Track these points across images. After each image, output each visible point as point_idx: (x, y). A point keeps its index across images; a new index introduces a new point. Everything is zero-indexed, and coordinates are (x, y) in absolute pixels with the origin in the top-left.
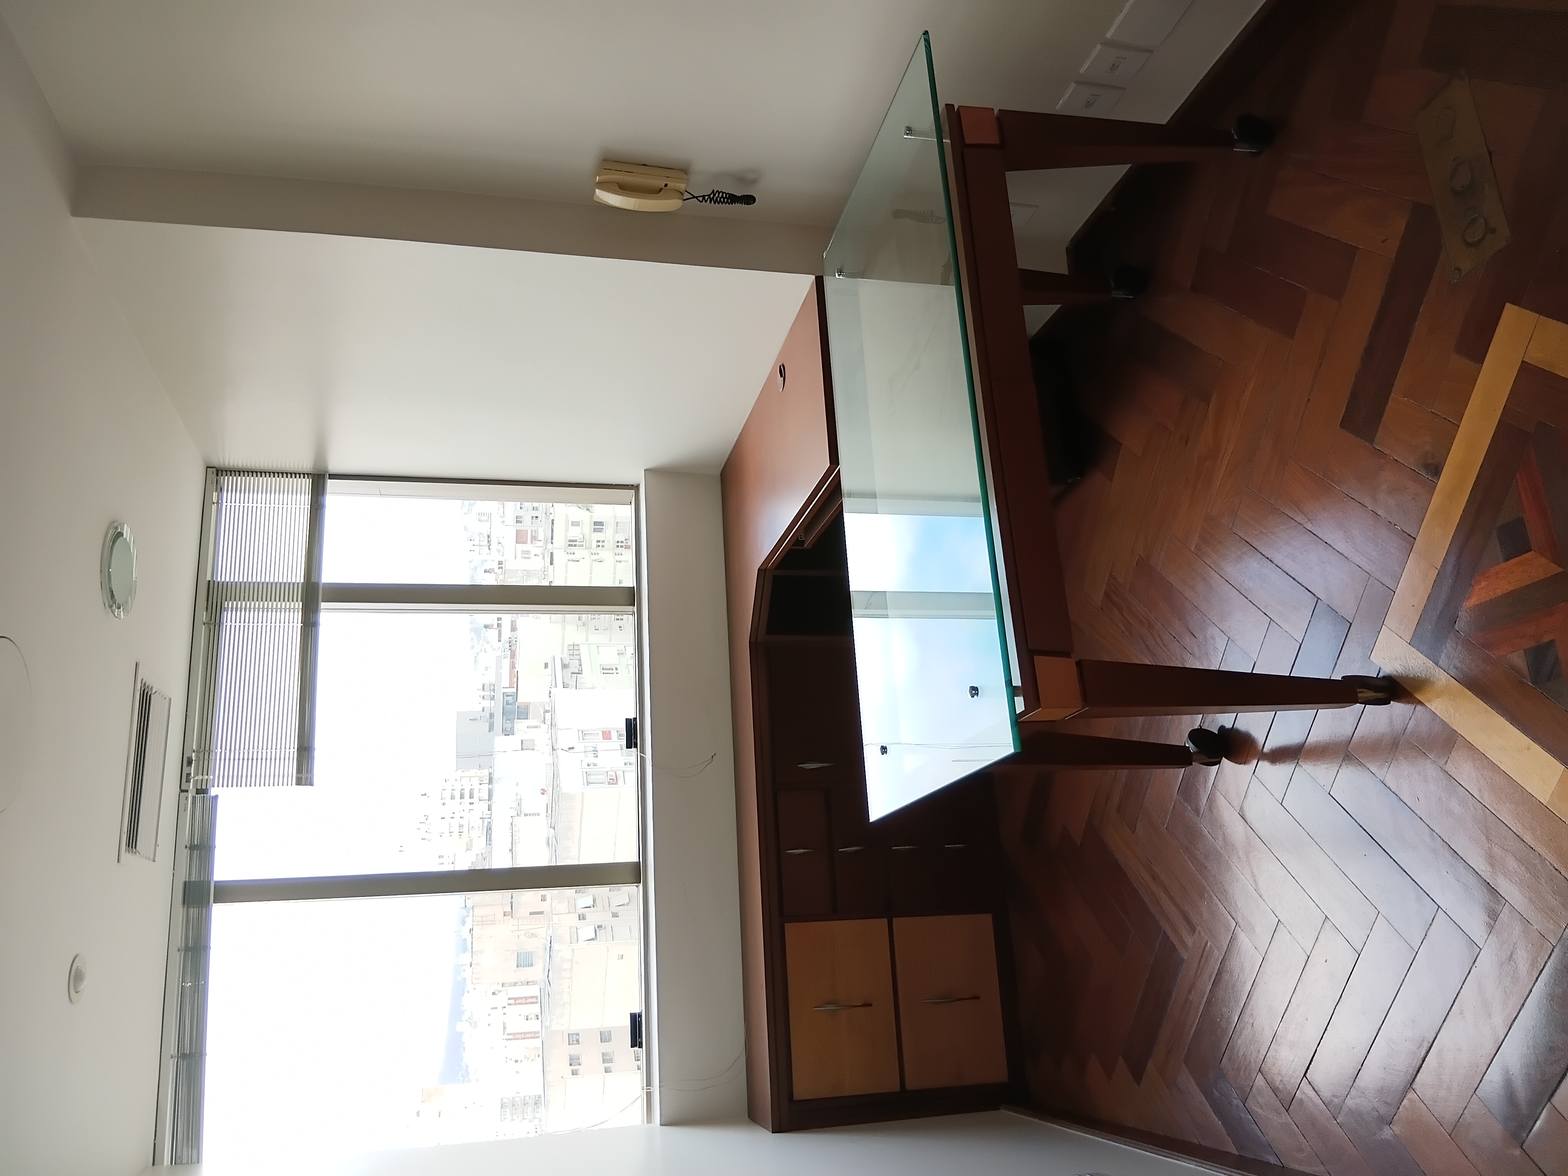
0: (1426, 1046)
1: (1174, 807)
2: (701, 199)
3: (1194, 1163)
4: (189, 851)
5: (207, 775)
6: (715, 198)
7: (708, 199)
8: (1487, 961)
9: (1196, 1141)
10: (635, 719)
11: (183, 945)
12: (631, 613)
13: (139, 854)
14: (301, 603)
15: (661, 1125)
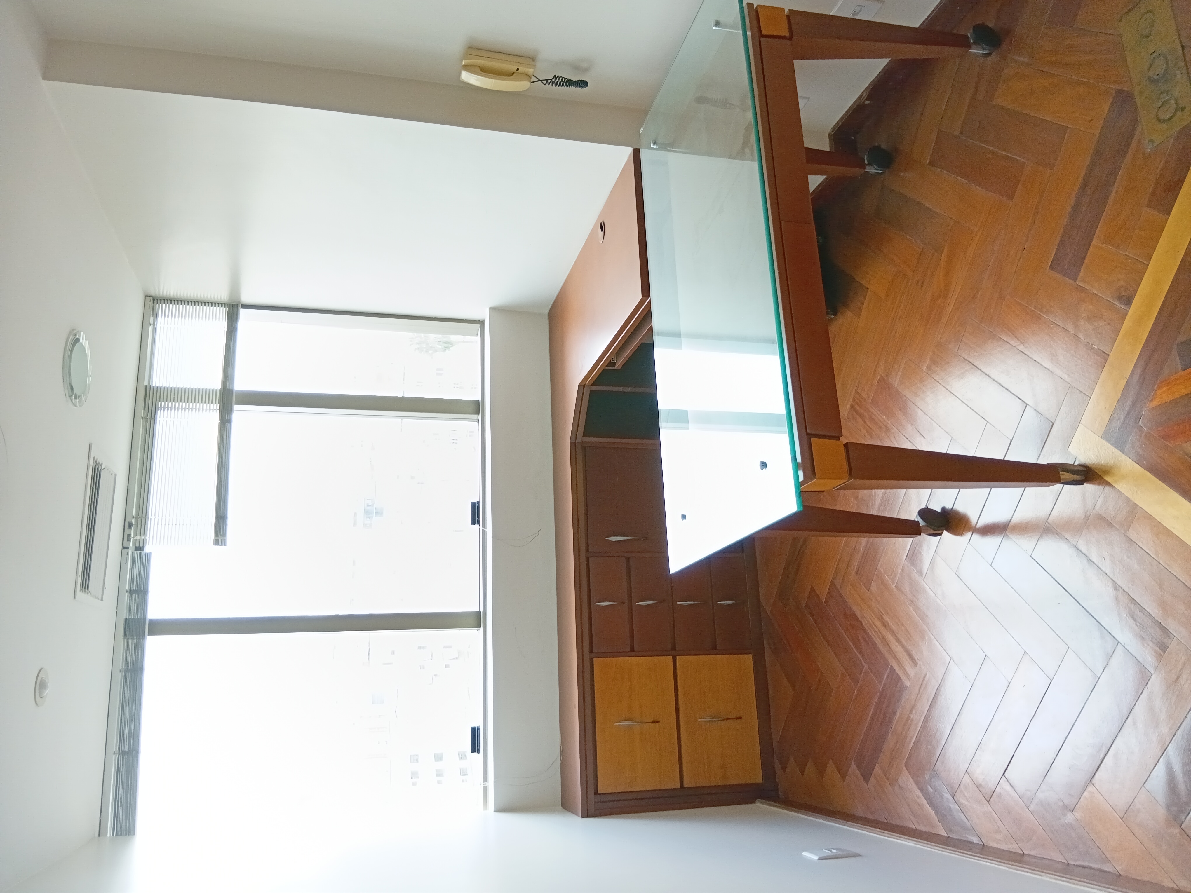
0: (1104, 750)
1: (903, 570)
2: (545, 82)
3: (913, 842)
4: (129, 595)
5: (144, 536)
6: (556, 82)
7: (550, 83)
8: (1156, 683)
9: (913, 826)
10: (478, 502)
11: (124, 667)
12: (476, 420)
13: (90, 594)
14: (219, 405)
15: (496, 811)
